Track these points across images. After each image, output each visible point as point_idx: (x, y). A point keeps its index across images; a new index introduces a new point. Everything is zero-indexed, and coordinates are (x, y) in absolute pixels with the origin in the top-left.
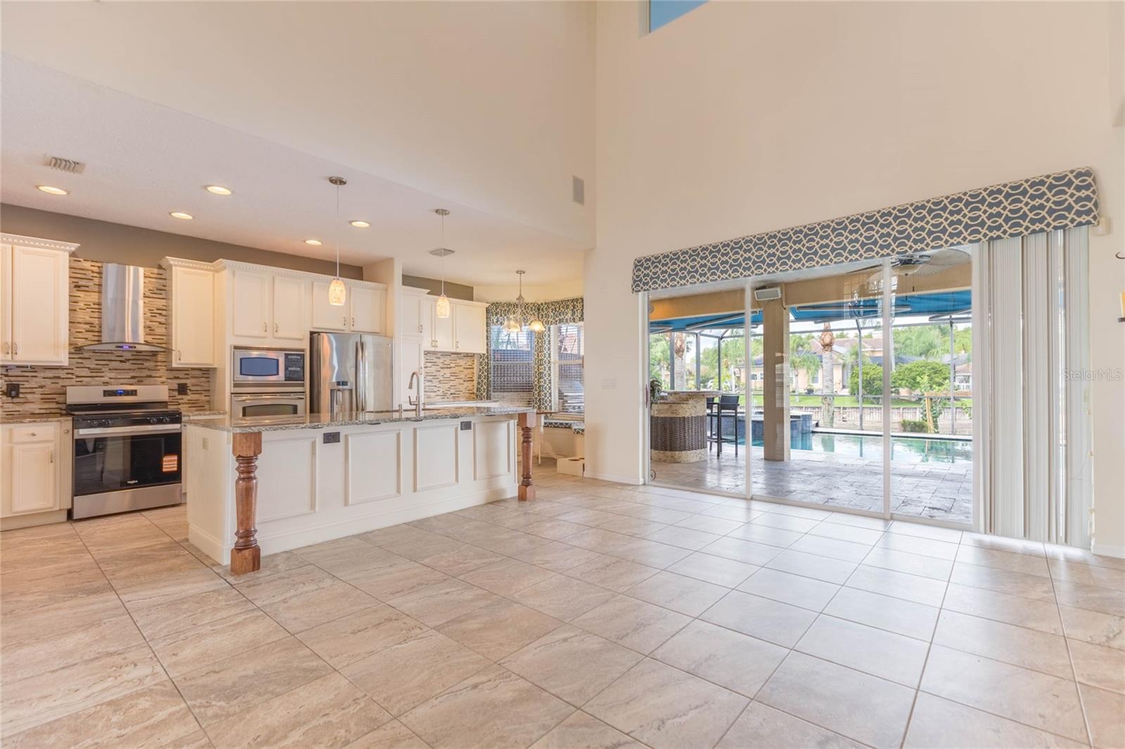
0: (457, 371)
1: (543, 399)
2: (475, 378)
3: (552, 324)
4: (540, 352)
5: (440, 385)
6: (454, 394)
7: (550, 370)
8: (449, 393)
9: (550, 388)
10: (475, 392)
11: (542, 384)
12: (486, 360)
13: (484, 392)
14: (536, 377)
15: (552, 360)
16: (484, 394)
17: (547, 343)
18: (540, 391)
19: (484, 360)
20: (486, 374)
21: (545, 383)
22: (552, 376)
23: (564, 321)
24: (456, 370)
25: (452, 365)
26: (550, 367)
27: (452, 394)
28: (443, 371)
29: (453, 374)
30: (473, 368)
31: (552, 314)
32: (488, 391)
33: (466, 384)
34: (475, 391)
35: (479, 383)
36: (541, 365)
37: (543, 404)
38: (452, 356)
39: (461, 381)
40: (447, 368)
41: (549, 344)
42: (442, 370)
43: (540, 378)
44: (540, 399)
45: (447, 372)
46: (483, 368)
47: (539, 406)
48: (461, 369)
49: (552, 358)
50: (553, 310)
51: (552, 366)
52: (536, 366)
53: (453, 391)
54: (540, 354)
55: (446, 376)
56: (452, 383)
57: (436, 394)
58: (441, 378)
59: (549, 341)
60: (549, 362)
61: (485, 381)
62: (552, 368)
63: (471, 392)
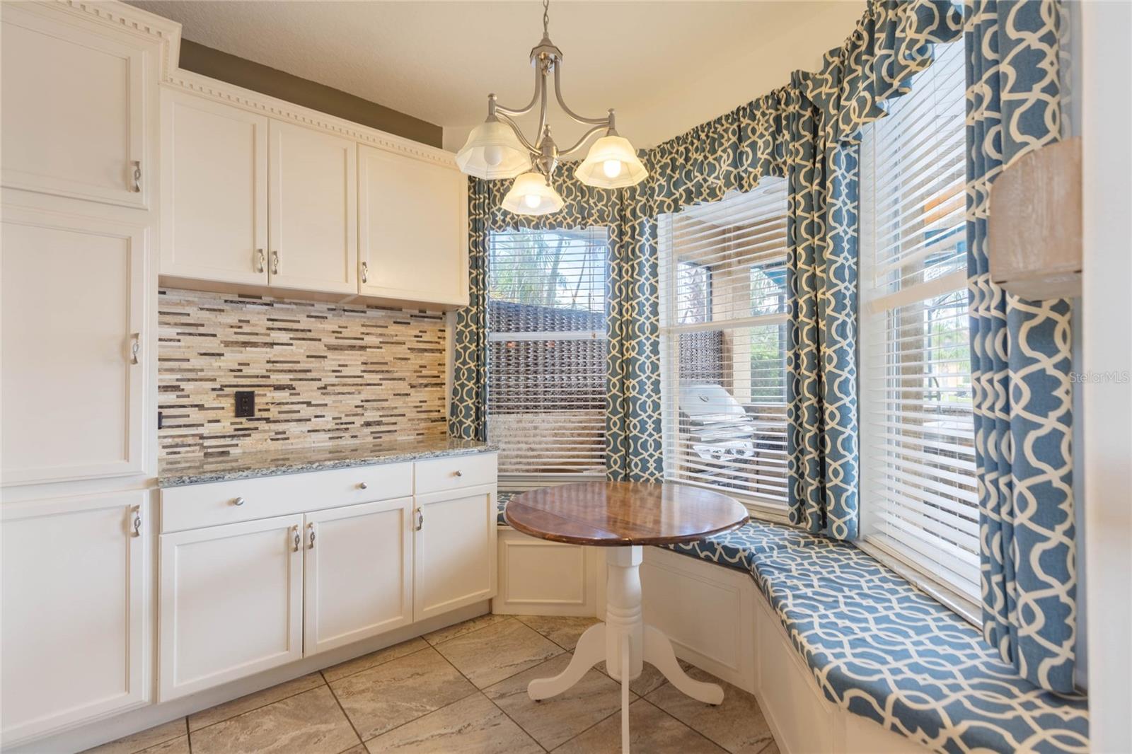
0: (389, 359)
1: (636, 439)
2: (448, 377)
3: (661, 211)
4: (628, 299)
5: (328, 400)
6: (379, 423)
7: (655, 351)
8: (359, 421)
9: (657, 406)
10: (448, 416)
11: (634, 393)
12: (474, 327)
13: (467, 416)
14: (614, 374)
15: (662, 324)
16: (468, 422)
17: (647, 270)
18: (626, 415)
19: (467, 326)
20: (472, 365)
21: (641, 392)
22: (662, 370)
23: (705, 191)
24: (387, 353)
25: (369, 340)
26: (655, 345)
27: (368, 424)
28: (333, 360)
29: (369, 367)
30: (441, 351)
31: (663, 181)
32: (479, 414)
33: (417, 396)
34: (446, 412)
35: (455, 392)
36: (629, 338)
37: (637, 454)
38: (371, 313)
39: (403, 387)
40: (352, 347)
41: (654, 273)
42: (330, 355)
43: (627, 376)
44: (626, 438)
45: (354, 361)
46: (465, 348)
47: (624, 458)
48: (402, 351)
49: (662, 316)
50: (664, 167)
51: (662, 339)
52: (614, 341)
53: (371, 416)
54: (626, 305)
55: (346, 371)
56: (367, 393)
57: (309, 426)
58: (331, 379)
59: (654, 267)
60: (654, 329)
61: (471, 384)
62: (661, 347)
63: (435, 415)
